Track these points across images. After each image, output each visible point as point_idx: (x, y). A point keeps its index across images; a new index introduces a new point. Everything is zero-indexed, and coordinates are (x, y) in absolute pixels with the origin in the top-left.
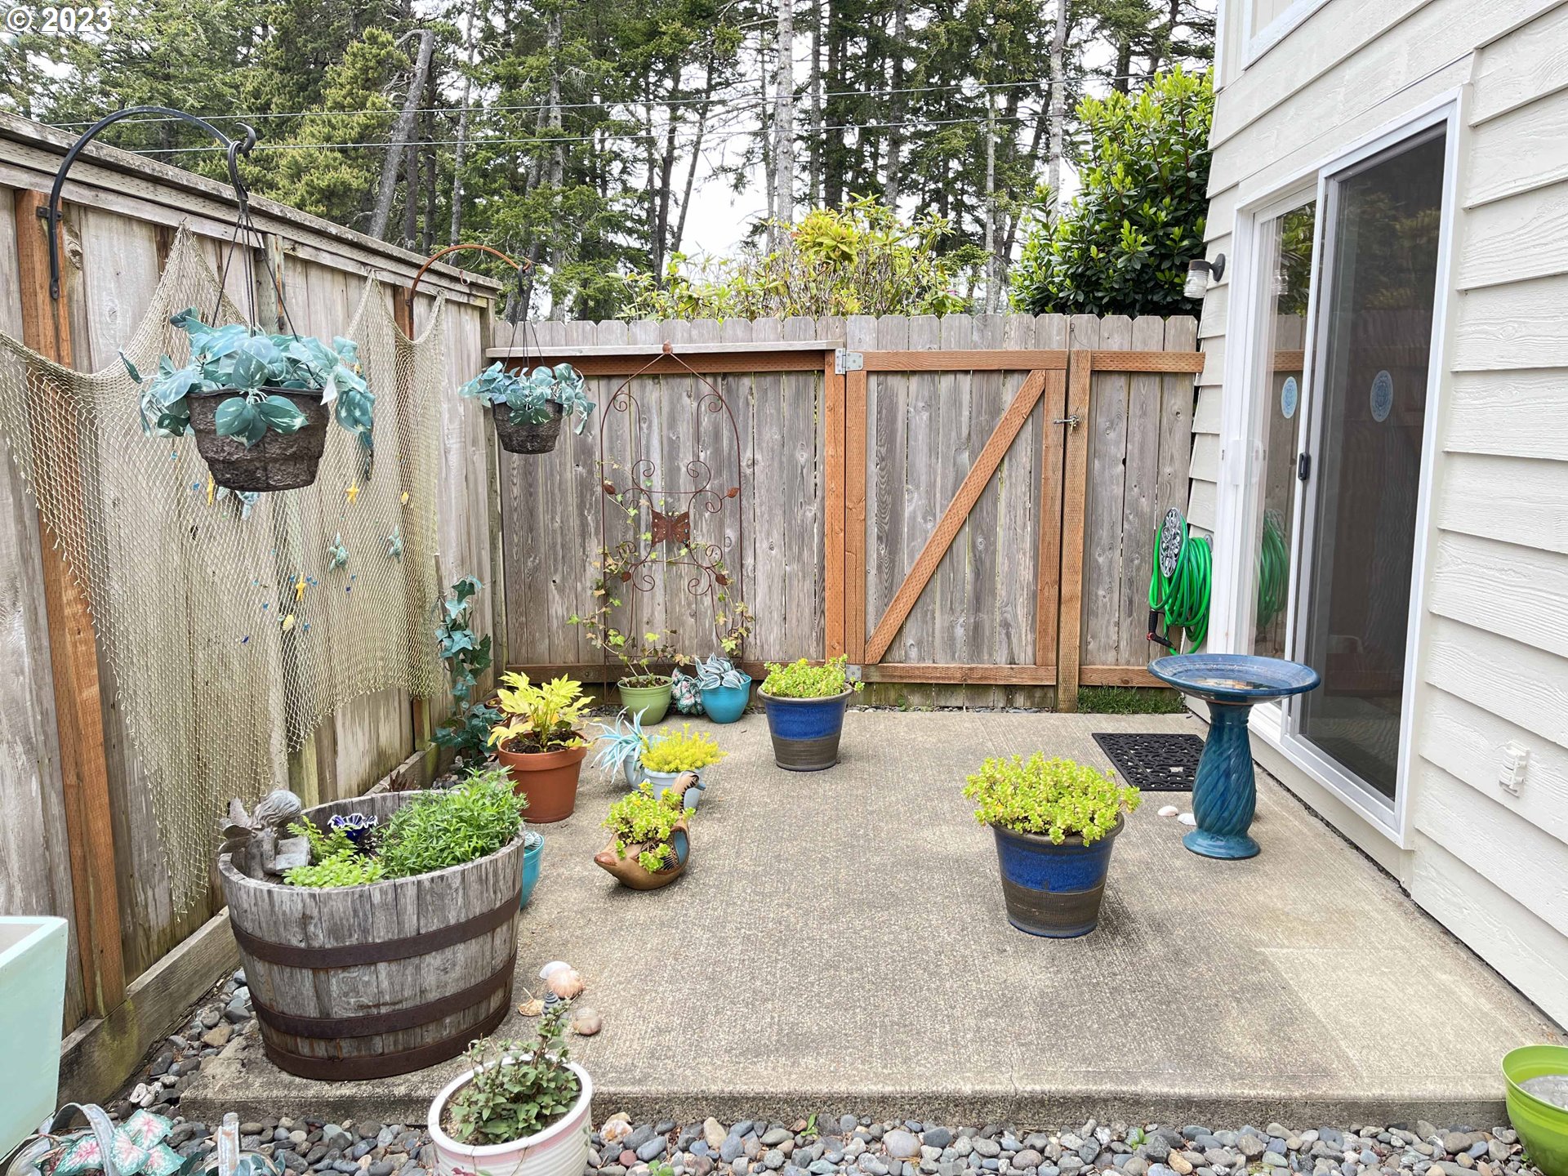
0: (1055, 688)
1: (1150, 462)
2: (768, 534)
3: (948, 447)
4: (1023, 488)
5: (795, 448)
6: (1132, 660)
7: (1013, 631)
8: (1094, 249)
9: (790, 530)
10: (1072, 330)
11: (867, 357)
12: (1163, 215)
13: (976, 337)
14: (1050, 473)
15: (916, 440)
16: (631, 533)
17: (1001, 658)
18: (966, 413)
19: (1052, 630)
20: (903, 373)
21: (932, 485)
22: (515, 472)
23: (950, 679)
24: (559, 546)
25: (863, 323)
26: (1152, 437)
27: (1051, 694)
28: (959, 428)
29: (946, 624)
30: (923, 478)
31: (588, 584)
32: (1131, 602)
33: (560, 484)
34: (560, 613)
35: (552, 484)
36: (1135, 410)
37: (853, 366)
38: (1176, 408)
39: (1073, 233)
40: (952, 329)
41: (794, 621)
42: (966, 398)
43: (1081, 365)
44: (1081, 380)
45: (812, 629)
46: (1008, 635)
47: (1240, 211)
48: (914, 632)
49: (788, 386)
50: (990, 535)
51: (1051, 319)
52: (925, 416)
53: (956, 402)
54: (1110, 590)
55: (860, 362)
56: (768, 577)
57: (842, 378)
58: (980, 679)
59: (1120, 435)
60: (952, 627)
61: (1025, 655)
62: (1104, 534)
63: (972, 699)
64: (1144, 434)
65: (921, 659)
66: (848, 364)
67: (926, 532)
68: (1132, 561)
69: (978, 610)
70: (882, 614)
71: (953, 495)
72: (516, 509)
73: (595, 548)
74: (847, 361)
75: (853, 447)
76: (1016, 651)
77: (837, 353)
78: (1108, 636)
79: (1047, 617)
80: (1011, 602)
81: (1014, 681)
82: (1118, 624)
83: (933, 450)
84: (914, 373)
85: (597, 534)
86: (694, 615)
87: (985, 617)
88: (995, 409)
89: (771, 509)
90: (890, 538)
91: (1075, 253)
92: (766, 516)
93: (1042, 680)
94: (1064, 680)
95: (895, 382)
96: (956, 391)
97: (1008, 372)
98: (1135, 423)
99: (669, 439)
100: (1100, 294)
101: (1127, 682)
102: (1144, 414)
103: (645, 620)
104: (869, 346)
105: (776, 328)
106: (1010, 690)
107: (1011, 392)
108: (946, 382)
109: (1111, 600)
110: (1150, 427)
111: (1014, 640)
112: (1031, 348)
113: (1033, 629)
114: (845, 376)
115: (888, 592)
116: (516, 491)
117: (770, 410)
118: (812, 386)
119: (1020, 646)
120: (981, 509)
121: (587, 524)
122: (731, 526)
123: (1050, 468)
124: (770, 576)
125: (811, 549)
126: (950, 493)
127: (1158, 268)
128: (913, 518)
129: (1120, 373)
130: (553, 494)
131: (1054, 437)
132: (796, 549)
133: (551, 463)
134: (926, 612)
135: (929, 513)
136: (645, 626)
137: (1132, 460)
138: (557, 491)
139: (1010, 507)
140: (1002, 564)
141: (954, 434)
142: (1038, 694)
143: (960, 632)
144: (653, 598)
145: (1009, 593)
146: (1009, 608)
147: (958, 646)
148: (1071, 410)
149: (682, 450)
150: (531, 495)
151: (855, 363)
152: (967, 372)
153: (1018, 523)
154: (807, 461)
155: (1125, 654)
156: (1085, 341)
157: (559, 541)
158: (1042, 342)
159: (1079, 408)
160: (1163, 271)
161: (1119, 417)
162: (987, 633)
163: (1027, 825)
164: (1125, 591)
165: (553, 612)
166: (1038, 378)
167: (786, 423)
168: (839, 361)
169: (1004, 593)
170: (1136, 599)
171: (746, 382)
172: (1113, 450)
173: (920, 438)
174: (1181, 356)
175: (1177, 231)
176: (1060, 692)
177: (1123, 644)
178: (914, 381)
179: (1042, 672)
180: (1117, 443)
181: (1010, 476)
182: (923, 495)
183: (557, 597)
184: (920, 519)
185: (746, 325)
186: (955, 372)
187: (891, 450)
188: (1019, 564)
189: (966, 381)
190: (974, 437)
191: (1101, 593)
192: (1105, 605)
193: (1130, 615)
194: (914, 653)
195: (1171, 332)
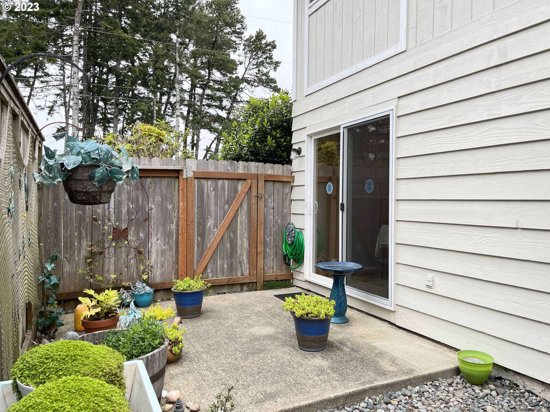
0: (256, 282)
1: (280, 209)
2: (157, 235)
3: (221, 203)
4: (244, 217)
5: (167, 204)
6: (277, 271)
7: (243, 265)
8: (257, 143)
9: (165, 233)
10: (257, 167)
11: (194, 172)
12: (278, 135)
13: (229, 168)
14: (253, 212)
15: (211, 201)
16: (101, 236)
17: (239, 274)
18: (227, 192)
19: (255, 263)
20: (206, 178)
21: (216, 216)
22: (50, 214)
23: (223, 283)
24: (69, 243)
25: (192, 162)
26: (281, 200)
27: (255, 285)
28: (224, 197)
29: (221, 264)
30: (213, 214)
31: (82, 258)
32: (276, 252)
33: (70, 218)
34: (68, 270)
35: (67, 218)
36: (276, 193)
37: (190, 176)
38: (287, 192)
39: (250, 138)
40: (221, 165)
41: (166, 267)
42: (226, 187)
43: (261, 178)
44: (261, 183)
45: (173, 269)
46: (241, 266)
47: (307, 135)
48: (210, 267)
49: (165, 182)
50: (235, 232)
51: (252, 164)
52: (213, 193)
53: (223, 188)
54: (270, 249)
55: (192, 174)
56: (156, 251)
57: (186, 179)
58: (233, 282)
59: (271, 200)
60: (223, 264)
61: (246, 273)
62: (268, 231)
63: (230, 289)
64: (278, 200)
65: (213, 277)
66: (188, 175)
67: (214, 232)
68: (276, 239)
69: (231, 258)
70: (199, 262)
71: (223, 220)
72: (49, 229)
73: (85, 243)
74: (188, 174)
75: (190, 203)
76: (244, 271)
77: (184, 171)
78: (270, 264)
79: (254, 259)
80: (242, 255)
81: (244, 281)
82: (273, 260)
83: (216, 204)
84: (209, 179)
85: (86, 236)
86: (127, 267)
87: (234, 260)
88: (236, 191)
89: (157, 226)
90: (202, 234)
91: (252, 144)
92: (156, 228)
93: (252, 280)
94: (259, 280)
95: (204, 182)
96: (223, 185)
97: (239, 180)
98: (276, 197)
99: (118, 200)
100: (259, 157)
101: (277, 279)
102: (278, 194)
103: (106, 270)
104: (194, 169)
105: (160, 162)
106: (242, 285)
107: (240, 186)
108: (220, 182)
109: (271, 252)
110: (280, 198)
111: (243, 268)
112: (246, 172)
113: (249, 263)
114: (187, 179)
115: (201, 254)
116: (50, 221)
117: (157, 190)
118: (173, 182)
119: (245, 269)
120: (232, 224)
121: (82, 234)
122: (142, 233)
123: (253, 210)
124: (157, 251)
125: (173, 240)
126: (222, 219)
127: (277, 151)
128: (210, 227)
129: (271, 181)
130: (67, 222)
131: (254, 200)
132: (167, 240)
133: (66, 210)
134: (214, 260)
135: (216, 225)
136: (106, 273)
137: (275, 208)
138: (69, 220)
139: (241, 223)
140: (239, 242)
141: (223, 199)
142: (251, 285)
143: (226, 266)
144: (109, 261)
145: (241, 252)
146: (241, 257)
147: (225, 271)
148: (259, 192)
149: (123, 204)
150: (57, 222)
151: (191, 175)
152: (226, 179)
153: (244, 228)
154: (171, 208)
155: (275, 270)
156: (261, 171)
157: (69, 241)
158: (249, 171)
159: (261, 191)
160: (278, 152)
161: (271, 195)
162: (234, 266)
163: (312, 315)
164: (275, 249)
165: (65, 270)
166: (249, 181)
167: (164, 195)
168: (184, 174)
169: (239, 252)
170: (278, 251)
171: (149, 180)
172: (270, 205)
173: (212, 200)
174: (288, 177)
175: (282, 140)
176: (258, 284)
177: (275, 266)
178: (210, 182)
179: (252, 277)
180: (271, 203)
181: (241, 213)
182: (213, 220)
183: (67, 264)
184: (212, 228)
185: (149, 160)
186: (223, 179)
187: (202, 204)
188: (244, 242)
189: (226, 182)
190: (229, 200)
191: (268, 250)
192: (269, 254)
193: (276, 257)
194: (210, 275)
195: (285, 169)
